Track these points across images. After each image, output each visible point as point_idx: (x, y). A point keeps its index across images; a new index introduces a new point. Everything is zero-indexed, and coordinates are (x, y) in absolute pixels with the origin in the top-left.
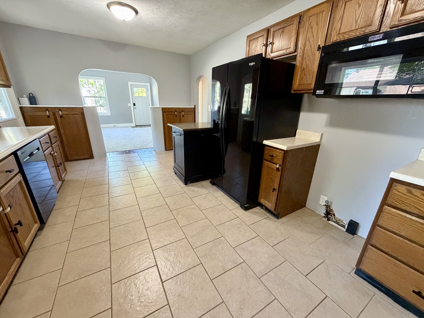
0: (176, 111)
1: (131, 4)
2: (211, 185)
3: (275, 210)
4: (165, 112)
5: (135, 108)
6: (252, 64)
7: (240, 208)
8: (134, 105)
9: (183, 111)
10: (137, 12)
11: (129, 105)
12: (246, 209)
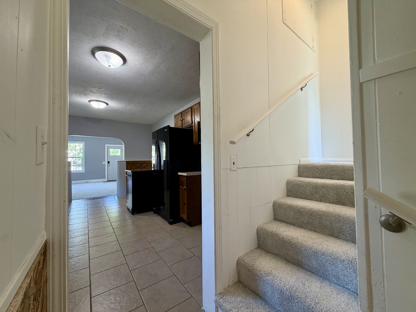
0: (138, 163)
1: (103, 101)
2: (154, 214)
3: (187, 219)
4: (128, 164)
5: (109, 165)
6: (166, 130)
7: (168, 224)
8: (109, 162)
9: (144, 163)
10: (107, 104)
11: (104, 163)
12: (171, 223)
